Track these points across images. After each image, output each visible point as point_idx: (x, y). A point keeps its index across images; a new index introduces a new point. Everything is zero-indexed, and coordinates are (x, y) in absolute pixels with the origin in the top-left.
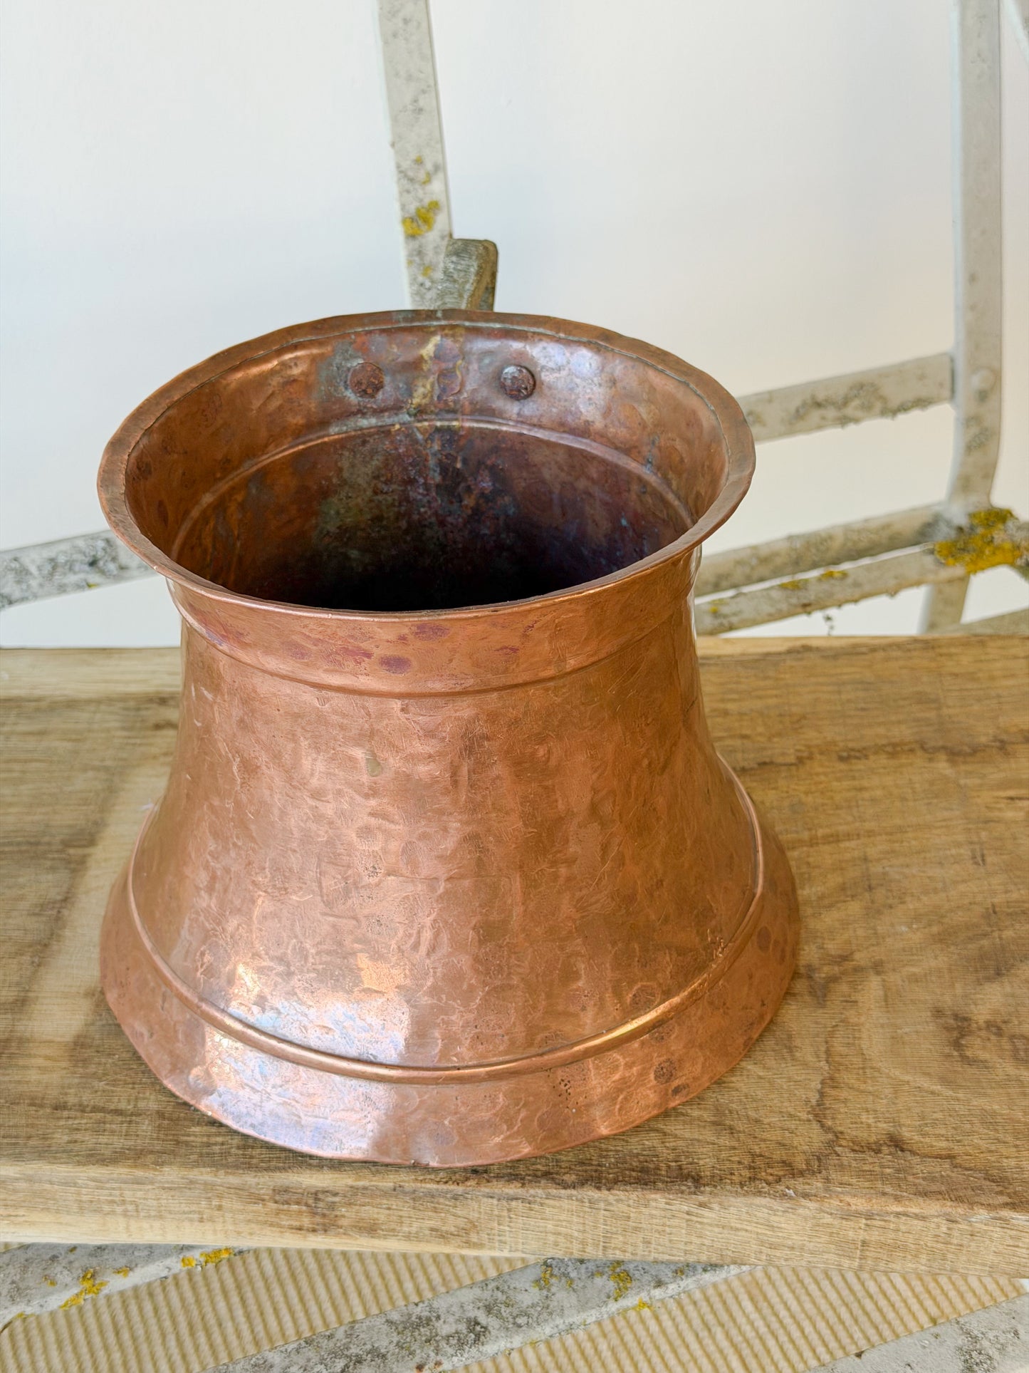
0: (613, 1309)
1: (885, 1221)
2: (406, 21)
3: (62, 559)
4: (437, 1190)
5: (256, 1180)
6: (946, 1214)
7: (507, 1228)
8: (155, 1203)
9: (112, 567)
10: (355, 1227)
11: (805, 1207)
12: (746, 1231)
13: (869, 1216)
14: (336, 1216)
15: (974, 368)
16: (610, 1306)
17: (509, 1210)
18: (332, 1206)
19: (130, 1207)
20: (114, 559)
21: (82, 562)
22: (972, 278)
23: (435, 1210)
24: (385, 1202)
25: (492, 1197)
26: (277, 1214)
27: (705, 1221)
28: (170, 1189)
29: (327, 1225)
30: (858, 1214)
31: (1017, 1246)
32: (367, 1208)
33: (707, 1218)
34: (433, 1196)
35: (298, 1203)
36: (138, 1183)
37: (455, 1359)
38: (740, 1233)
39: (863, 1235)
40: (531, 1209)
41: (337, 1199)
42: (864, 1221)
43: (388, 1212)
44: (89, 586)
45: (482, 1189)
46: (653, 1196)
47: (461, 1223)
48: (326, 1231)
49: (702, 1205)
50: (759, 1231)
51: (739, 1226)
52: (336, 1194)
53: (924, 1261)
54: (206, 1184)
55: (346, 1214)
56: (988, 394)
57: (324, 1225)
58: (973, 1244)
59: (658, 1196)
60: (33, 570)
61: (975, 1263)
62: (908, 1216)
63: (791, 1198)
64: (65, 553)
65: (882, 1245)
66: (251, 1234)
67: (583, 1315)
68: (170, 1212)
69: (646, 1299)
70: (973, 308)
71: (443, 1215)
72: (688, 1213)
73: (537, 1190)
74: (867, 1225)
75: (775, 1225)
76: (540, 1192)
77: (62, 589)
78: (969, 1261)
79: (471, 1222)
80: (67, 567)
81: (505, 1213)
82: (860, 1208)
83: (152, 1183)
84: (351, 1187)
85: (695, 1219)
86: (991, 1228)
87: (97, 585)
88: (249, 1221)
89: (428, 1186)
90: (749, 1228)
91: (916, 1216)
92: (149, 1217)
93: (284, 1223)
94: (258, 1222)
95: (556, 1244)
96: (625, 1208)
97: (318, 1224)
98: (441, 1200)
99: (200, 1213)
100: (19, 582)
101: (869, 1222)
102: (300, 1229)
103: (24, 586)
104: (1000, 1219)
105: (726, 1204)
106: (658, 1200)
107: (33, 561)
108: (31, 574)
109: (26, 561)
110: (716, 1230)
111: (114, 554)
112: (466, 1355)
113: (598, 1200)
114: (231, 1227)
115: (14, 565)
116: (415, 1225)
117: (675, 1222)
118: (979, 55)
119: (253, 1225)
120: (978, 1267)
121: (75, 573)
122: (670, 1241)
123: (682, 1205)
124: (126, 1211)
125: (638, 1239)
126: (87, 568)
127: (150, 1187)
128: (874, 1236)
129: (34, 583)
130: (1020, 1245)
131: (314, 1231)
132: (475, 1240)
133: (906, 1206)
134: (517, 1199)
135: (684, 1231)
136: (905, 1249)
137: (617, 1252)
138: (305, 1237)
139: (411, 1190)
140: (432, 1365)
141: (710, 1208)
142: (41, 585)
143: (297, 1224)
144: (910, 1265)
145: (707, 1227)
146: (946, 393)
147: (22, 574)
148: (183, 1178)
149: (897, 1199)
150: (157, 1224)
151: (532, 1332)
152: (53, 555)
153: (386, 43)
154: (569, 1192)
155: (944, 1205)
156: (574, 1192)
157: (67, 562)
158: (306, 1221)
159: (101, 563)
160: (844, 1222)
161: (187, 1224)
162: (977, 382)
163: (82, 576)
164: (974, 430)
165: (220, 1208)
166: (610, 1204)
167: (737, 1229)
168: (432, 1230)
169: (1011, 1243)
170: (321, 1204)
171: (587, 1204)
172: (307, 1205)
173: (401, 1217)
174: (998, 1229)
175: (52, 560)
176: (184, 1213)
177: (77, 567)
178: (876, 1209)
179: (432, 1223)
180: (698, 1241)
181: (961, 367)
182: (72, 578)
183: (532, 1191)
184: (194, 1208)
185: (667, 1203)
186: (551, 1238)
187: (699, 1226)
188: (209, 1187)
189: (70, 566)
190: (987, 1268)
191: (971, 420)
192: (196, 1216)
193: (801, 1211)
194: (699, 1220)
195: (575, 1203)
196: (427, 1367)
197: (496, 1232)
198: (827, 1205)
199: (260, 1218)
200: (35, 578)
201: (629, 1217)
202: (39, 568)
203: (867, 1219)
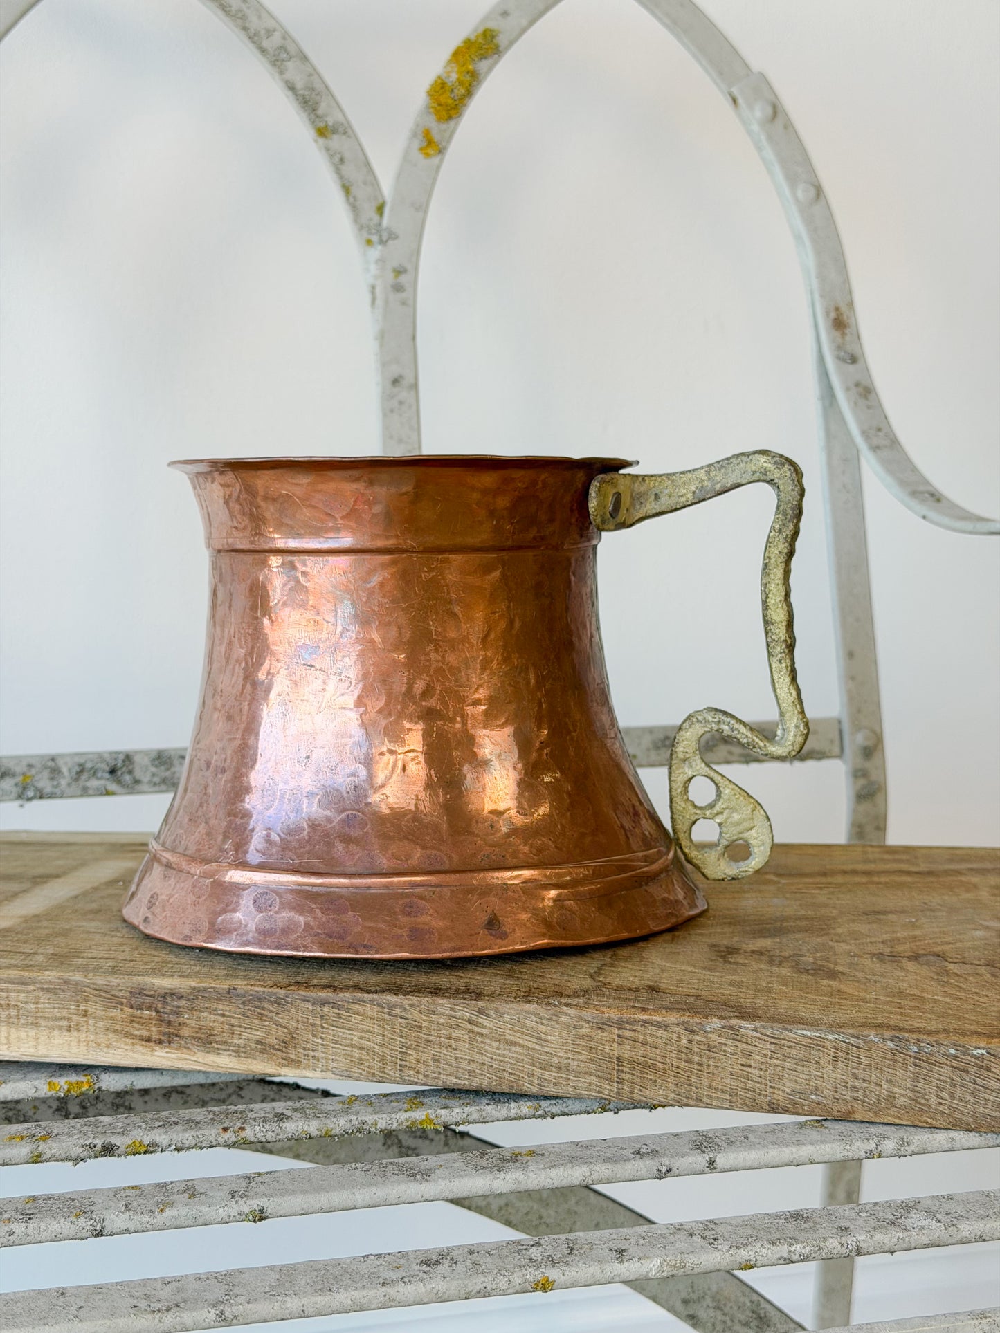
0: (402, 1118)
1: (634, 1031)
2: (401, 403)
3: (89, 765)
4: (264, 992)
5: (117, 980)
6: (684, 1023)
7: (320, 1041)
8: (33, 1006)
9: (127, 778)
10: (194, 1038)
11: (566, 1014)
12: (520, 1045)
13: (620, 1025)
14: (180, 1024)
15: (857, 727)
16: (399, 1114)
17: (322, 1017)
18: (177, 1013)
19: (13, 1013)
20: (130, 772)
21: (104, 771)
22: (851, 655)
23: (261, 1017)
24: (221, 1007)
25: (308, 1001)
26: (132, 1021)
27: (485, 1031)
28: (48, 990)
29: (169, 1037)
30: (611, 1023)
31: (750, 1066)
32: (206, 1014)
33: (485, 1027)
34: (260, 999)
35: (149, 1008)
36: (23, 983)
37: (257, 1128)
38: (514, 1048)
39: (617, 1050)
40: (340, 1016)
41: (182, 1003)
42: (616, 1031)
43: (222, 1019)
44: (108, 793)
45: (301, 993)
46: (441, 1002)
47: (280, 1032)
48: (170, 1043)
49: (481, 1011)
50: (531, 1045)
51: (512, 1038)
52: (181, 998)
53: (672, 1086)
54: (77, 983)
55: (188, 1022)
56: (872, 750)
57: (169, 1034)
58: (711, 1063)
59: (444, 1001)
60: (65, 770)
61: (716, 1089)
62: (652, 1025)
63: (555, 1006)
64: (92, 761)
65: (633, 1062)
66: (108, 1046)
67: (376, 1117)
68: (45, 1018)
69: (432, 1116)
70: (853, 678)
71: (267, 1023)
72: (470, 1022)
73: (345, 994)
74: (619, 1036)
75: (544, 1036)
76: (347, 995)
77: (85, 792)
78: (710, 1087)
79: (290, 1033)
80: (92, 772)
81: (318, 1022)
82: (612, 1015)
83: (34, 983)
84: (194, 988)
85: (475, 1028)
86: (724, 1041)
87: (113, 794)
88: (107, 1030)
89: (257, 989)
90: (521, 1042)
91: (660, 1025)
92: (27, 1024)
93: (136, 1032)
94: (115, 1031)
95: (361, 1061)
96: (417, 1016)
97: (164, 1034)
98: (267, 1005)
99: (68, 1019)
100: (52, 779)
101: (621, 1032)
102: (149, 1040)
103: (55, 783)
104: (730, 1028)
105: (501, 1010)
106: (444, 1005)
107: (66, 764)
108: (63, 773)
109: (60, 763)
110: (495, 1044)
111: (131, 767)
112: (267, 1127)
113: (395, 1006)
114: (92, 1037)
115: (51, 764)
116: (244, 1035)
117: (460, 1033)
118: (844, 486)
119: (111, 1035)
120: (720, 1095)
121: (98, 779)
122: (457, 1058)
123: (465, 1010)
124: (9, 1017)
125: (427, 1056)
126: (107, 775)
127: (31, 988)
128: (626, 1051)
129: (64, 782)
130: (752, 1064)
131: (160, 1042)
132: (292, 1056)
133: (650, 1015)
134: (329, 1003)
135: (467, 1045)
136: (654, 1068)
137: (412, 1072)
138: (153, 1050)
139: (242, 992)
140: (236, 1128)
141: (488, 1016)
142: (69, 785)
143: (145, 1034)
144: (661, 1092)
145: (488, 1041)
146: (836, 750)
147: (55, 772)
148: (59, 978)
149: (643, 1010)
150: (32, 1033)
151: (328, 1121)
152: (82, 761)
153: (385, 415)
154: (371, 996)
155: (684, 1015)
156: (375, 996)
157: (92, 768)
158: (154, 1032)
159: (119, 773)
160: (600, 1031)
161: (56, 1033)
162: (860, 739)
163: (102, 782)
164: (862, 782)
165: (85, 1014)
166: (406, 1009)
167: (513, 1044)
168: (258, 1042)
169: (744, 1061)
170: (168, 1009)
171: (386, 1010)
172: (157, 1011)
173: (233, 1025)
174: (730, 1042)
175: (81, 765)
176: (57, 1019)
177: (99, 775)
178: (626, 1016)
179: (257, 1034)
180: (478, 1058)
181: (846, 727)
182: (94, 783)
183: (341, 995)
184: (65, 1013)
185: (452, 1009)
186: (356, 1053)
187: (480, 1039)
188: (79, 987)
189: (94, 773)
190: (728, 1097)
191: (858, 774)
192: (64, 1023)
193: (562, 1019)
194: (479, 1030)
195: (376, 1008)
196: (231, 1129)
197: (310, 1046)
198: (585, 1013)
199: (117, 1027)
200: (64, 777)
201: (421, 1027)
202: (69, 770)
203: (619, 1029)
